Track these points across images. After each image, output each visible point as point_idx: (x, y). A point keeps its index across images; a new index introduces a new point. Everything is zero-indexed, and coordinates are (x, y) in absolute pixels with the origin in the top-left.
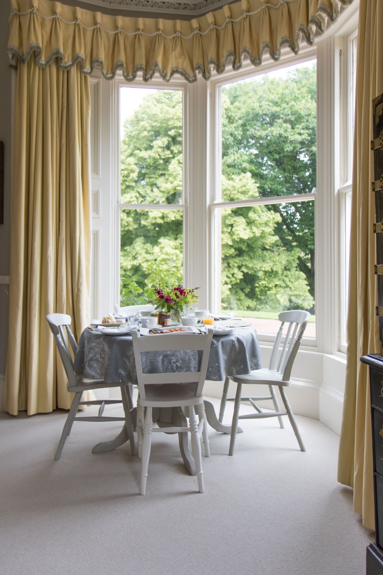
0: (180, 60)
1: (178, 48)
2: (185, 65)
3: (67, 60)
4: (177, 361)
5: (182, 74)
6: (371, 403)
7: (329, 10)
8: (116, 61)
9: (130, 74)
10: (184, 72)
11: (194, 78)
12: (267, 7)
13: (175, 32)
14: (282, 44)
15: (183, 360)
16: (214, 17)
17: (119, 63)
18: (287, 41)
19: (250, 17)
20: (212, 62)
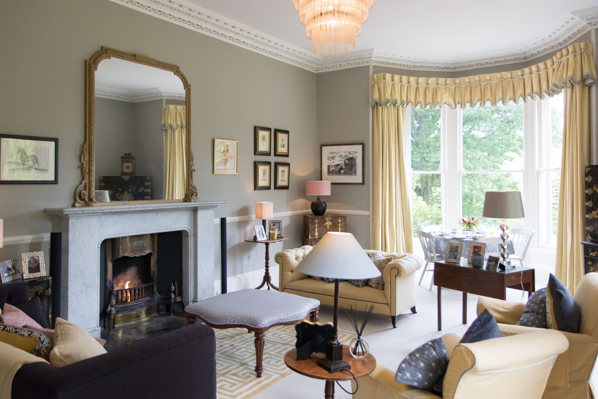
0: (448, 99)
1: (448, 93)
2: (451, 101)
3: (399, 103)
4: (491, 248)
5: (448, 105)
6: (585, 254)
7: (540, 94)
8: (418, 100)
9: (423, 106)
10: (449, 104)
11: (455, 107)
12: (501, 80)
13: (446, 85)
14: (510, 100)
15: (494, 248)
16: (469, 79)
17: (419, 102)
18: (512, 99)
19: (491, 84)
20: (468, 102)
